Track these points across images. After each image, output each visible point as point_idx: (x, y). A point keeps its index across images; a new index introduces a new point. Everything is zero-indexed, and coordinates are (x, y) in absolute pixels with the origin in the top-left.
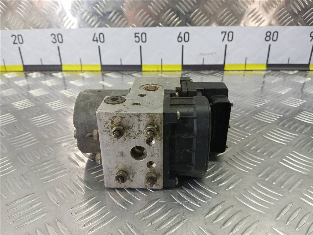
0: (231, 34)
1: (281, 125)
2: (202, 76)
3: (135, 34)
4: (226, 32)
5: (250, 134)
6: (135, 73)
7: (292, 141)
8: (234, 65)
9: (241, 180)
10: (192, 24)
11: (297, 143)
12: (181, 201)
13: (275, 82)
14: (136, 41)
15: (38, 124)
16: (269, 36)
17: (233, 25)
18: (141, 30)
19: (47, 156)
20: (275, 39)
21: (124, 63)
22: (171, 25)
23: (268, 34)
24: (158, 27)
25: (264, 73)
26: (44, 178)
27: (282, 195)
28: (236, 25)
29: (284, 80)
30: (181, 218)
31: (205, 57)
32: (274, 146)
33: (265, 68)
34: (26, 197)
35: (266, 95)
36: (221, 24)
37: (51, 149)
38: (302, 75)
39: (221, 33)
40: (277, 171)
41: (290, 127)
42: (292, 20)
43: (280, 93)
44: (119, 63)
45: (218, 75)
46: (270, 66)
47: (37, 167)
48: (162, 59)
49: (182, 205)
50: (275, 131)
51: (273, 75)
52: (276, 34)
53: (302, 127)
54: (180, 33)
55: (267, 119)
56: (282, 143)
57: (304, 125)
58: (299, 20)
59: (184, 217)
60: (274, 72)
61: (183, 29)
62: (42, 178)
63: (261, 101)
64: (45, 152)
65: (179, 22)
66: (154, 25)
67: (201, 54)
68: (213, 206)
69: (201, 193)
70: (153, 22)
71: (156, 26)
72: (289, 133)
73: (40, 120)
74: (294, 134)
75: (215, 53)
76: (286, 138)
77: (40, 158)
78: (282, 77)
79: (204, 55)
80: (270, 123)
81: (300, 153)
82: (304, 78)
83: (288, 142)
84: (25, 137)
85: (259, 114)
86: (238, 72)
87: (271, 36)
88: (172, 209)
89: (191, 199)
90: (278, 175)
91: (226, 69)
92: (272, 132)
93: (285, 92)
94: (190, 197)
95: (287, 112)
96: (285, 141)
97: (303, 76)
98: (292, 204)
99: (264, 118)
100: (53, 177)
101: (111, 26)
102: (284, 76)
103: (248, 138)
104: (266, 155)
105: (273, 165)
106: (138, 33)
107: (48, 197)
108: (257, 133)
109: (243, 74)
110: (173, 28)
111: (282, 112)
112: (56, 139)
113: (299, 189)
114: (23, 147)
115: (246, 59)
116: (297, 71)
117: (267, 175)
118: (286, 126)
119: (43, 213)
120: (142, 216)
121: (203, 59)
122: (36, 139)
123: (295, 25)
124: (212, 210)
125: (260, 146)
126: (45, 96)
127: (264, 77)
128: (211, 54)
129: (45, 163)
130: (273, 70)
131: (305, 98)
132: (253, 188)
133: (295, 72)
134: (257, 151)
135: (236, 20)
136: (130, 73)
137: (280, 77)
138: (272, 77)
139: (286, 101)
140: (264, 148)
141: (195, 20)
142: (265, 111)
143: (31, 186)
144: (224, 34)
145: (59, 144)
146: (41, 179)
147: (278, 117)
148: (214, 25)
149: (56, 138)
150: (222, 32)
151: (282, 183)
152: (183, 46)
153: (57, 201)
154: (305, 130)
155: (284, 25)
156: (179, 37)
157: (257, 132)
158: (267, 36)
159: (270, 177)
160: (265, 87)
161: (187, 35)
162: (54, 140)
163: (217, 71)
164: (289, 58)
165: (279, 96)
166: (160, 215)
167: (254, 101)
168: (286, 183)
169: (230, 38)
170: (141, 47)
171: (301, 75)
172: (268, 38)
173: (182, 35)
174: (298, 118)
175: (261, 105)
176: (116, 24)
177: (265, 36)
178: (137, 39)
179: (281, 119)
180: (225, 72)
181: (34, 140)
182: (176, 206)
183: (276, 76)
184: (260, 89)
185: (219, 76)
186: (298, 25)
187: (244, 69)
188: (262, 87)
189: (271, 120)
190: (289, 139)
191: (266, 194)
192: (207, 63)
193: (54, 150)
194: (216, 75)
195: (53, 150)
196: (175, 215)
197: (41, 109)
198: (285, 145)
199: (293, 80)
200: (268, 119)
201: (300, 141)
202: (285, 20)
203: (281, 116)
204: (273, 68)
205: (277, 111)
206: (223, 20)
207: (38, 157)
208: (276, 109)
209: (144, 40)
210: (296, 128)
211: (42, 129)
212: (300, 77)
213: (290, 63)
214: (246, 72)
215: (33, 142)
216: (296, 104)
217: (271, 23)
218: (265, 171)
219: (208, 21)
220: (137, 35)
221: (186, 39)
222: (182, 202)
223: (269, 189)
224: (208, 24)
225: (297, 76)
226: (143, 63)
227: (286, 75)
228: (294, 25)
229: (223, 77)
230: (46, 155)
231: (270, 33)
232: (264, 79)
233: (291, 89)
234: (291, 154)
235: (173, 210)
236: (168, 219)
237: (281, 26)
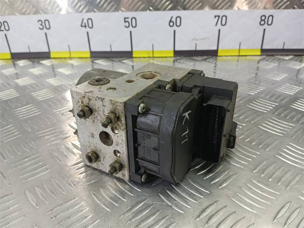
0: (224, 18)
1: (277, 115)
2: (195, 62)
3: (125, 18)
4: (219, 16)
5: (244, 125)
6: (125, 59)
7: (288, 131)
8: (227, 51)
9: (235, 176)
10: (185, 8)
11: (294, 134)
12: (170, 201)
13: (269, 68)
14: (126, 27)
15: (21, 116)
16: (264, 20)
17: (227, 9)
18: (130, 14)
19: (28, 151)
20: (270, 23)
21: (114, 49)
22: (162, 9)
23: (263, 18)
24: (148, 11)
25: (258, 58)
26: (24, 176)
27: (280, 193)
28: (229, 9)
29: (279, 66)
30: (170, 222)
31: (198, 42)
32: (270, 137)
33: (259, 53)
34: (3, 197)
35: (260, 82)
36: (214, 7)
37: (33, 143)
38: (298, 61)
39: (214, 17)
40: (273, 165)
41: (286, 116)
42: (288, 3)
43: (275, 79)
44: (108, 49)
45: (211, 61)
46: (264, 51)
47: (17, 163)
48: (153, 45)
49: (171, 206)
50: (271, 121)
51: (267, 60)
52: (271, 18)
53: (299, 116)
54: (172, 17)
55: (262, 108)
56: (278, 134)
57: (301, 114)
58: (295, 3)
59: (173, 220)
60: (269, 58)
61: (175, 13)
62: (22, 177)
63: (255, 88)
64: (27, 147)
65: (170, 6)
66: (144, 10)
67: (194, 39)
68: (204, 207)
69: (192, 191)
70: (143, 6)
71: (146, 10)
72: (286, 123)
73: (23, 111)
74: (291, 124)
75: (208, 38)
76: (283, 129)
77: (21, 154)
78: (277, 62)
79: (197, 40)
80: (265, 112)
81: (297, 145)
83: (285, 133)
84: (8, 130)
85: (254, 102)
86: (232, 58)
87: (266, 20)
88: (160, 211)
89: (181, 199)
90: (274, 171)
91: (219, 54)
92: (267, 122)
93: (280, 78)
94: (180, 197)
95: (283, 100)
96: (281, 131)
97: (299, 62)
98: (289, 203)
99: (260, 107)
100: (34, 175)
101: (100, 11)
102: (279, 61)
103: (242, 129)
104: (261, 148)
105: (270, 159)
106: (128, 18)
107: (27, 198)
108: (252, 123)
109: (236, 60)
110: (164, 12)
111: (278, 100)
112: (39, 133)
113: (297, 186)
114: (4, 142)
115: (240, 44)
116: (292, 56)
117: (263, 171)
118: (282, 115)
119: (20, 217)
120: (127, 220)
121: (196, 44)
122: (18, 133)
123: (291, 9)
124: (204, 211)
125: (255, 138)
126: (31, 85)
127: (259, 62)
128: (204, 39)
129: (26, 160)
130: (268, 55)
131: (301, 85)
132: (248, 185)
133: (291, 57)
134: (251, 143)
135: (230, 4)
136: (120, 59)
137: (275, 63)
138: (266, 62)
139: (282, 88)
140: (260, 140)
141: (187, 4)
142: (260, 99)
143: (9, 185)
144: (217, 18)
145: (42, 138)
146: (20, 177)
147: (273, 106)
148: (207, 9)
149: (40, 131)
150: (215, 16)
151: (279, 180)
152: (175, 31)
153: (36, 202)
154: (302, 119)
155: (279, 8)
156: (170, 21)
157: (252, 122)
158: (262, 20)
159: (266, 172)
160: (260, 73)
161: (178, 19)
162: (37, 133)
163: (210, 56)
164: (284, 43)
165: (274, 83)
166: (147, 217)
167: (248, 88)
168: (283, 180)
169: (224, 23)
170: (131, 32)
171: (296, 60)
172: (263, 23)
173: (174, 20)
174: (295, 106)
175: (256, 92)
176: (105, 9)
177: (260, 20)
178: (127, 24)
179: (277, 108)
180: (218, 58)
181: (16, 133)
182: (165, 207)
183: (271, 62)
184: (254, 75)
185: (212, 62)
186: (294, 8)
187: (238, 54)
188: (256, 74)
189: (266, 109)
190: (285, 129)
191: (262, 192)
192: (199, 48)
193: (36, 144)
195: (35, 145)
196: (163, 218)
197: (26, 100)
198: (281, 136)
199: (288, 66)
200: (263, 108)
201: (297, 131)
202: (280, 3)
203: (277, 104)
204: (268, 53)
205: (272, 99)
206: (216, 3)
207: (19, 152)
208: (271, 97)
209: (134, 25)
210: (293, 117)
211: (26, 121)
212: (296, 62)
213: (285, 47)
214: (240, 57)
215: (15, 136)
216: (291, 90)
217: (266, 7)
218: (261, 166)
219: (200, 4)
220: (126, 20)
221: (178, 24)
222: (172, 203)
223: (265, 186)
224: (201, 8)
225: (293, 61)
226: (134, 49)
227: (281, 61)
228: (290, 9)
229: (217, 63)
230: (28, 150)
231: (265, 16)
232: (258, 65)
233: (287, 75)
234: (288, 147)
235: (162, 212)
236: (156, 223)
237: (277, 9)
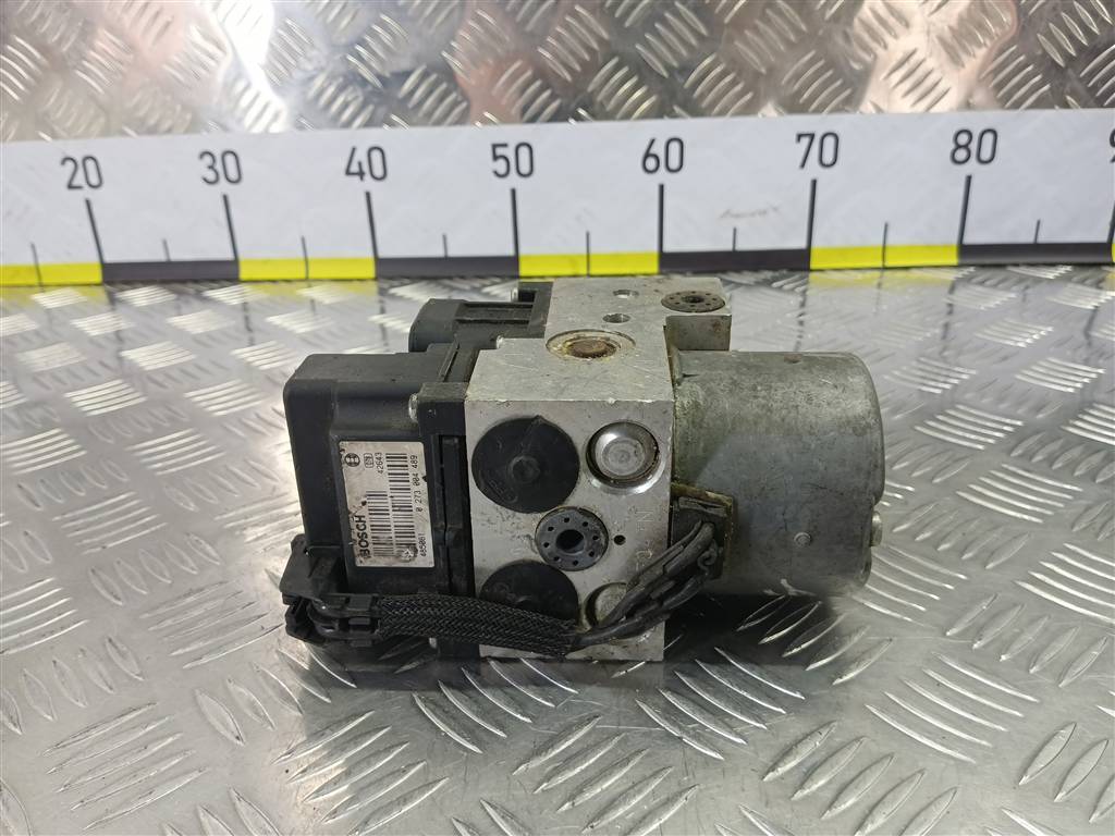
0: (830, 141)
1: (1021, 456)
2: (732, 289)
3: (495, 146)
4: (812, 136)
5: (910, 489)
6: (494, 284)
7: (1060, 508)
8: (842, 252)
9: (885, 648)
10: (695, 111)
11: (1079, 517)
12: (674, 723)
13: (989, 308)
14: (496, 173)
15: (159, 465)
16: (966, 147)
17: (837, 110)
18: (514, 133)
19: (195, 572)
20: (986, 155)
21: (456, 251)
22: (619, 116)
23: (963, 139)
24: (572, 121)
25: (951, 275)
26: (188, 650)
27: (1036, 697)
28: (847, 111)
29: (1024, 300)
30: (679, 784)
31: (741, 225)
32: (996, 527)
33: (954, 260)
34: (123, 715)
35: (960, 353)
36: (793, 106)
37: (209, 548)
38: (1088, 282)
39: (794, 137)
40: (1014, 613)
41: (1051, 460)
42: (1046, 88)
43: (1012, 343)
44: (436, 251)
45: (786, 287)
46: (969, 253)
47: (160, 611)
48: (588, 235)
49: (680, 738)
50: (1001, 475)
51: (982, 283)
52: (989, 138)
53: (1096, 459)
54: (652, 142)
55: (968, 435)
56: (1026, 517)
57: (1102, 454)
58: (1068, 89)
59: (689, 780)
60: (984, 274)
61: (663, 128)
62: (180, 651)
63: (945, 373)
64: (190, 561)
65: (645, 105)
66: (559, 116)
67: (727, 213)
68: (788, 741)
69: (745, 694)
70: (555, 105)
71: (566, 120)
72: (1050, 482)
73: (166, 450)
74: (1068, 487)
75: (775, 209)
76: (1041, 500)
77: (169, 582)
78: (1014, 288)
79: (737, 216)
80: (980, 447)
81: (1090, 551)
82: (1095, 290)
83: (1049, 513)
84: (118, 509)
85: (940, 417)
86: (859, 276)
87: (974, 146)
88: (644, 753)
89: (710, 716)
90: (1016, 630)
91: (813, 265)
92: (988, 481)
93: (1029, 341)
94: (708, 711)
95: (1038, 409)
96: (1037, 509)
97: (1091, 286)
98: (1070, 729)
99: (960, 433)
100: (219, 648)
101: (411, 124)
102: (1022, 286)
103: (906, 503)
104: (971, 559)
105: (1000, 595)
106: (505, 145)
107: (202, 715)
108: (936, 484)
109: (875, 282)
110: (625, 124)
111: (1020, 412)
112: (225, 516)
113: (1093, 676)
114: (111, 545)
115: (886, 226)
116: (1069, 268)
117: (978, 631)
118: (1038, 458)
119: (187, 773)
120: (538, 779)
121: (735, 230)
122: (153, 517)
123: (1057, 107)
124: (786, 752)
125: (948, 529)
126: (182, 369)
127: (952, 289)
128: (764, 213)
129: (190, 600)
130: (983, 266)
131: (1101, 361)
132: (932, 674)
133: (1062, 270)
134: (936, 547)
135: (848, 92)
136: (477, 284)
137: (1008, 289)
138: (980, 289)
139: (1032, 370)
140: (964, 534)
141: (703, 96)
142: (961, 407)
143: (140, 679)
144: (805, 141)
145: (238, 533)
146: (174, 654)
147: (1006, 428)
148: (769, 111)
149: (227, 511)
150: (800, 137)
151: (1033, 656)
152: (662, 188)
153: (234, 729)
154: (1105, 470)
155: (1017, 105)
156: (647, 155)
157: (937, 480)
158: (959, 147)
159: (989, 635)
160: (958, 325)
161: (675, 147)
162: (218, 518)
163: (785, 272)
164: (1039, 223)
165: (1007, 356)
166: (603, 771)
167: (919, 373)
168: (1046, 657)
169: (828, 157)
170: (513, 192)
171: (1082, 282)
172: (961, 155)
173: (659, 149)
174: (1081, 429)
175: (947, 386)
176: (429, 115)
177: (953, 146)
178: (501, 166)
179: (1019, 436)
180: (812, 276)
181: (148, 519)
182: (658, 742)
183: (995, 286)
184: (938, 331)
185: (793, 290)
186: (1066, 105)
187: (879, 264)
188: (946, 326)
189: (982, 439)
190: (1049, 502)
191: (978, 694)
192: (744, 245)
193: (217, 552)
194: (780, 288)
195: (214, 554)
196: (655, 775)
197: (170, 413)
198: (1037, 524)
199: (1055, 300)
200: (973, 437)
201: (1088, 508)
202: (1019, 89)
203: (1019, 423)
204: (982, 258)
205: (1003, 406)
206: (799, 93)
207: (164, 576)
208: (1001, 400)
209: (525, 168)
210: (1072, 465)
211: (173, 480)
212: (1080, 287)
213: (1043, 239)
214: (887, 274)
215: (145, 526)
216: (1069, 379)
217: (971, 101)
218: (971, 616)
219: (749, 96)
220: (500, 151)
221: (674, 163)
222: (680, 728)
223: (988, 679)
224: (750, 109)
225: (1070, 285)
226: (523, 251)
227: (1028, 283)
228: (1052, 107)
229: (808, 293)
230: (193, 569)
231: (970, 134)
232: (951, 296)
233: (1050, 329)
234: (1061, 556)
235: (648, 755)
236: (632, 787)
237: (1009, 108)
